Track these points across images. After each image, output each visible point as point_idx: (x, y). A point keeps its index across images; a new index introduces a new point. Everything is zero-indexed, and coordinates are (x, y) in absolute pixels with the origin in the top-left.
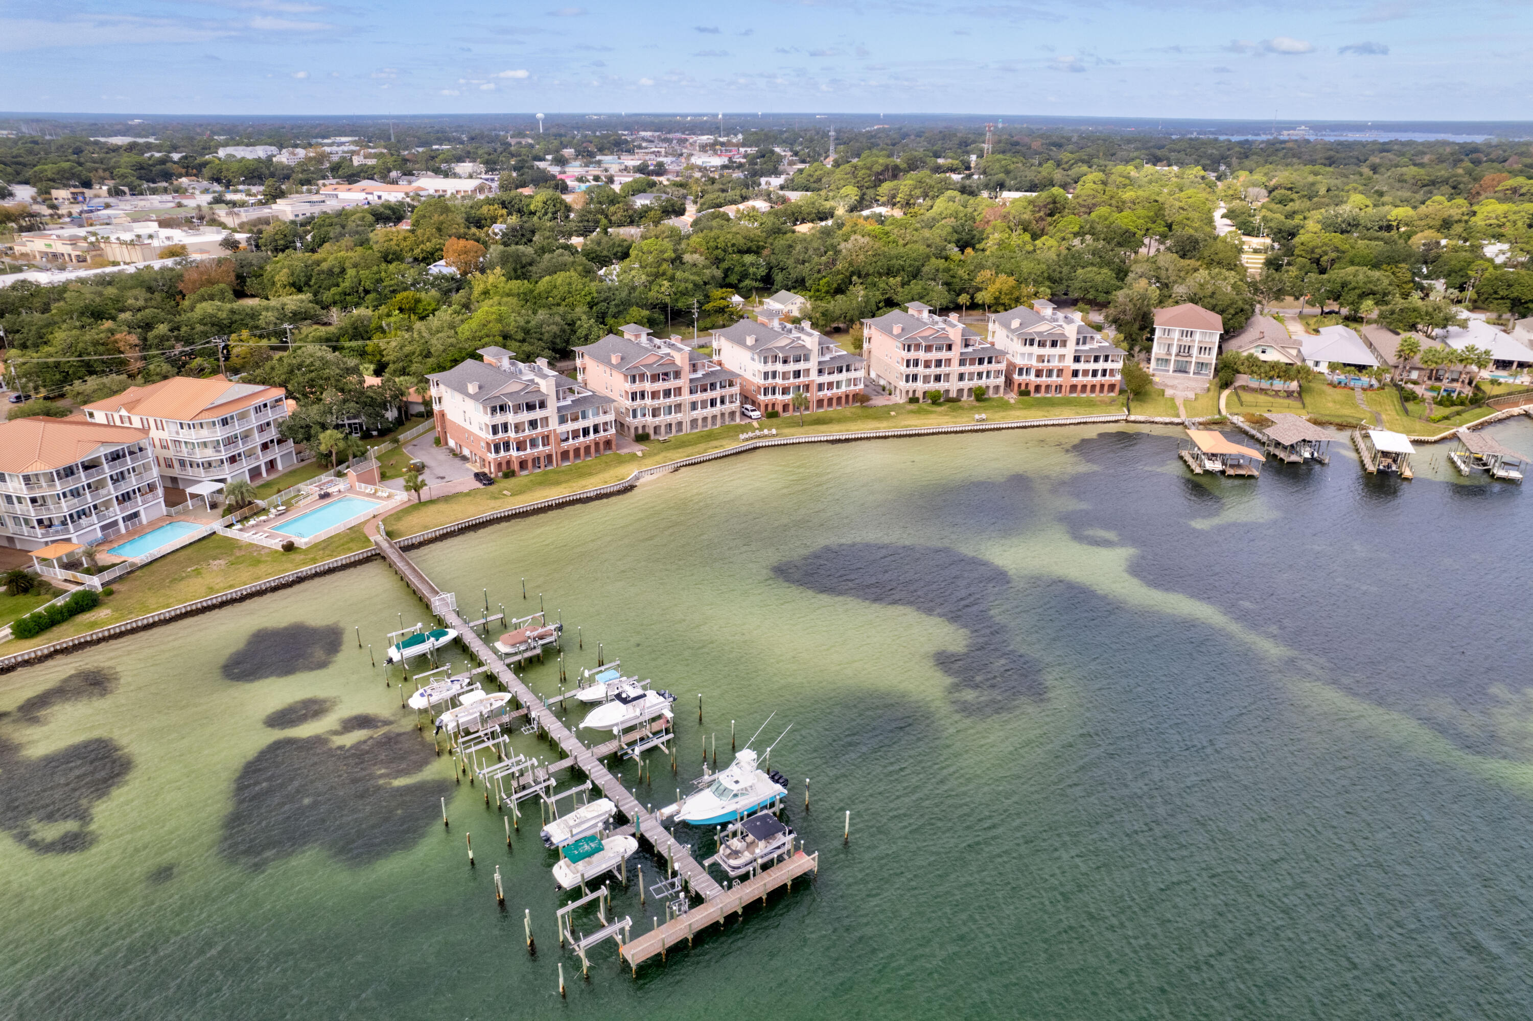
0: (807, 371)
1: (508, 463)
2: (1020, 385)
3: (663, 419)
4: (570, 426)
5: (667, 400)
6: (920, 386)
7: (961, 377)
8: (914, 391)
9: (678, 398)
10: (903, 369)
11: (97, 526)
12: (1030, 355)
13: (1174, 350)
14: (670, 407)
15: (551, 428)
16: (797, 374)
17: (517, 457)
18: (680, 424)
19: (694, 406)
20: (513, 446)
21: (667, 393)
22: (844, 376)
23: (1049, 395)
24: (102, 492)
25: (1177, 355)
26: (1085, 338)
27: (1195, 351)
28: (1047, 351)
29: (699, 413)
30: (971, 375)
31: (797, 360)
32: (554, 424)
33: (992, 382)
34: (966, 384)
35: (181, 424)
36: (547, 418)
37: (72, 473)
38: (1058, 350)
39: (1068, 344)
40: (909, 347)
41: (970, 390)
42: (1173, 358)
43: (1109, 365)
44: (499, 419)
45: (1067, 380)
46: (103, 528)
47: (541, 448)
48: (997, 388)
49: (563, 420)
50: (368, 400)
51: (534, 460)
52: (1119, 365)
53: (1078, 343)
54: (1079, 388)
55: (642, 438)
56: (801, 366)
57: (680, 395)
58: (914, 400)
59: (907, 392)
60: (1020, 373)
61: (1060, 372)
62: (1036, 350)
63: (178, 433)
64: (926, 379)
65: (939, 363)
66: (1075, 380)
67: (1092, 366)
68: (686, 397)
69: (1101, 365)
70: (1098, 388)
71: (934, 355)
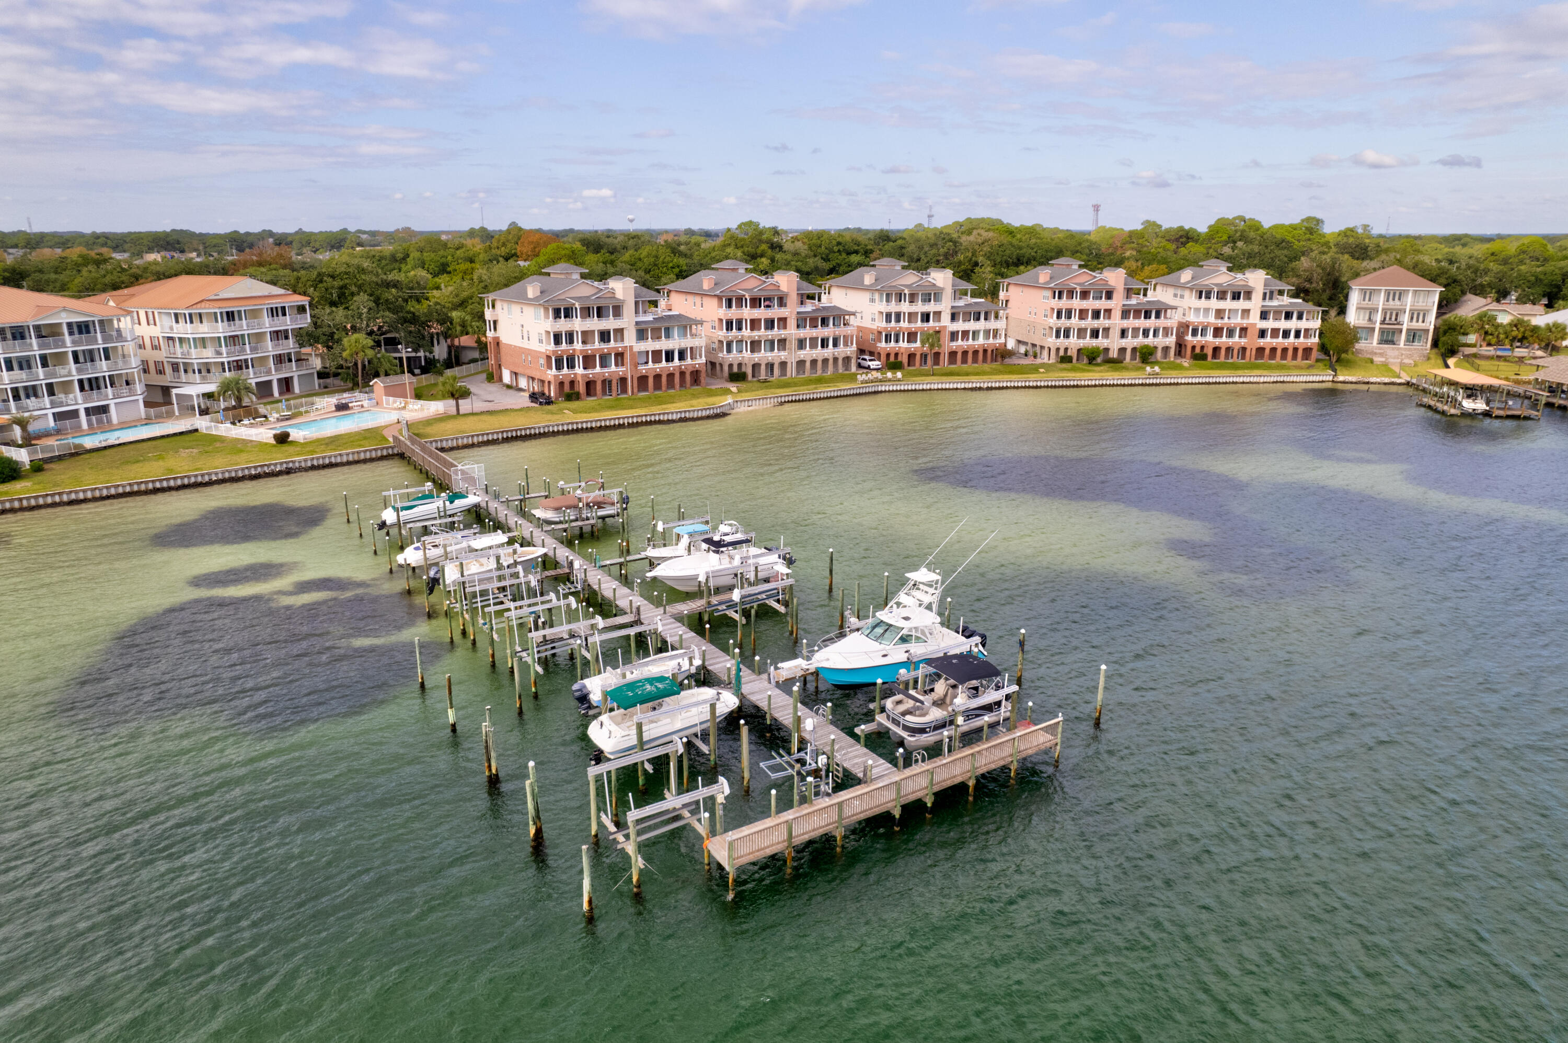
0: (938, 314)
1: (572, 383)
2: (1194, 348)
3: (764, 356)
4: (650, 345)
5: (769, 333)
6: (1074, 343)
7: (1123, 333)
8: (1066, 349)
9: (782, 332)
10: (1053, 321)
11: (50, 412)
12: (1207, 310)
13: (1379, 317)
14: (772, 342)
15: (627, 343)
16: (926, 317)
17: (583, 375)
18: (783, 364)
19: (801, 344)
20: (579, 362)
21: (770, 324)
22: (981, 325)
23: (1230, 361)
24: (60, 370)
25: (1383, 322)
26: (1272, 293)
27: (1405, 318)
28: (1228, 304)
29: (807, 354)
30: (1136, 330)
31: (927, 299)
32: (630, 339)
33: (1161, 341)
34: (1130, 342)
35: (176, 315)
36: (622, 330)
37: (23, 337)
38: (1241, 304)
39: (1254, 296)
40: (1060, 293)
41: (1134, 350)
42: (1378, 326)
43: (1303, 324)
44: (563, 325)
45: (1251, 342)
46: (58, 417)
47: (613, 368)
48: (1166, 349)
49: (641, 334)
50: (409, 316)
51: (604, 382)
52: (1316, 324)
53: (1264, 299)
54: (1267, 352)
55: (737, 376)
56: (931, 307)
57: (785, 328)
58: (1066, 359)
59: (1058, 349)
60: (1195, 332)
61: (1244, 331)
62: (1214, 304)
63: (171, 328)
64: (1081, 333)
65: (1096, 314)
66: (1262, 342)
67: (1283, 324)
68: (792, 332)
69: (1293, 324)
70: (1290, 353)
71: (1091, 304)
